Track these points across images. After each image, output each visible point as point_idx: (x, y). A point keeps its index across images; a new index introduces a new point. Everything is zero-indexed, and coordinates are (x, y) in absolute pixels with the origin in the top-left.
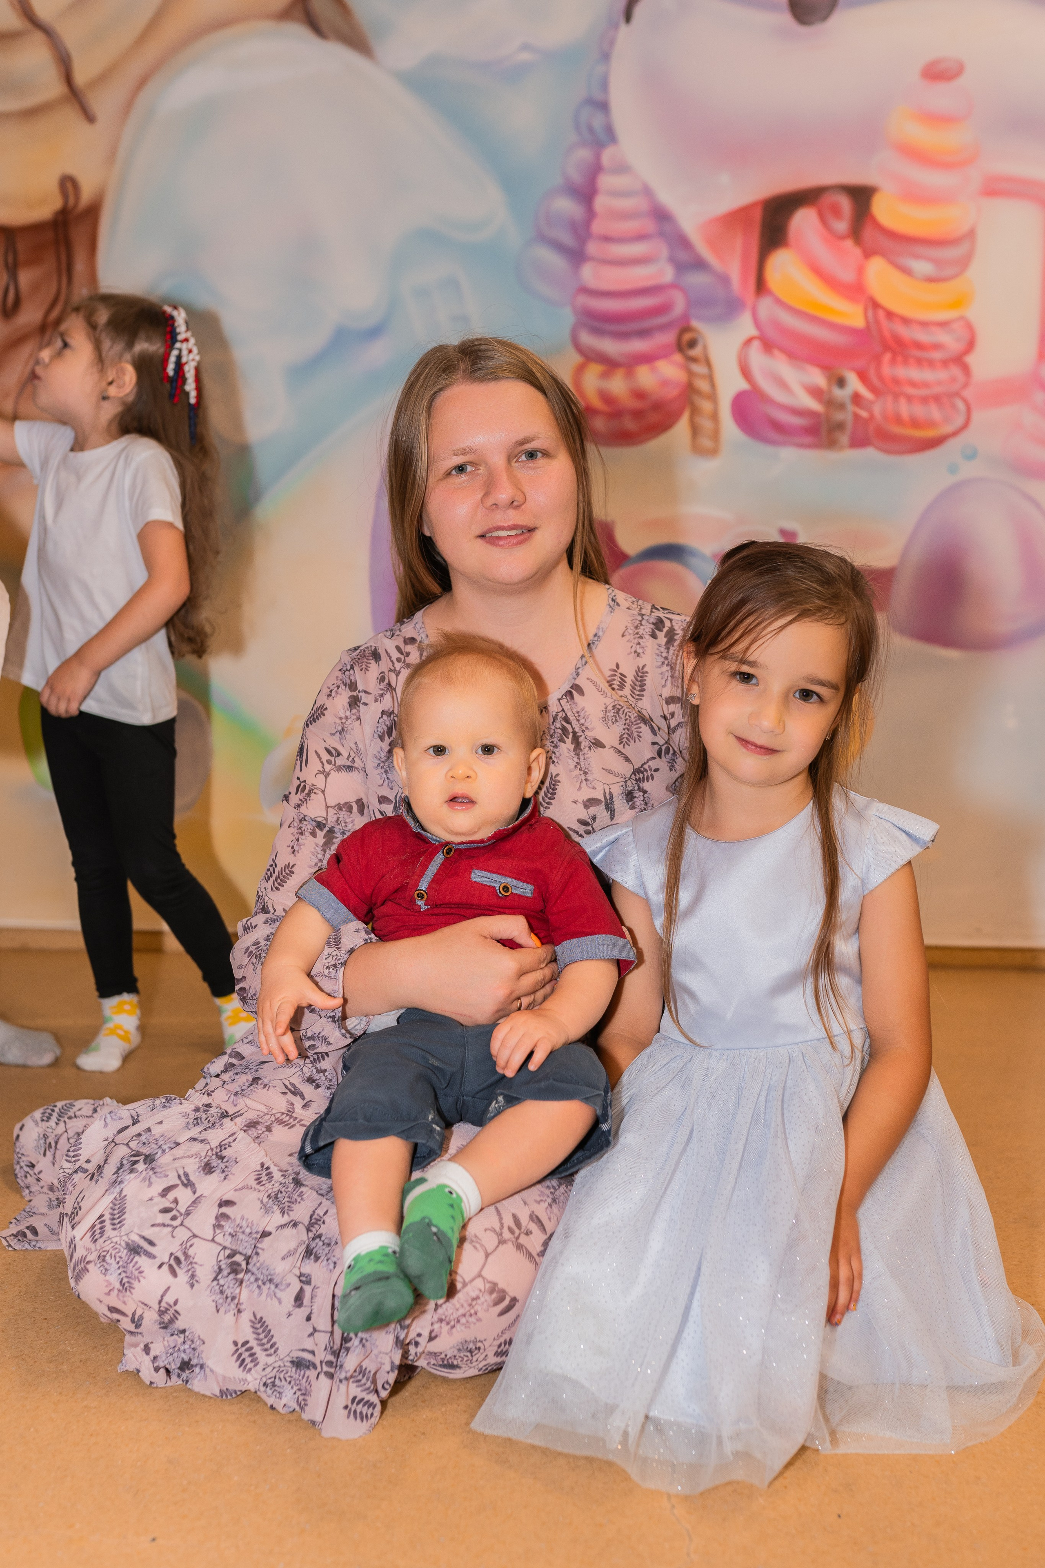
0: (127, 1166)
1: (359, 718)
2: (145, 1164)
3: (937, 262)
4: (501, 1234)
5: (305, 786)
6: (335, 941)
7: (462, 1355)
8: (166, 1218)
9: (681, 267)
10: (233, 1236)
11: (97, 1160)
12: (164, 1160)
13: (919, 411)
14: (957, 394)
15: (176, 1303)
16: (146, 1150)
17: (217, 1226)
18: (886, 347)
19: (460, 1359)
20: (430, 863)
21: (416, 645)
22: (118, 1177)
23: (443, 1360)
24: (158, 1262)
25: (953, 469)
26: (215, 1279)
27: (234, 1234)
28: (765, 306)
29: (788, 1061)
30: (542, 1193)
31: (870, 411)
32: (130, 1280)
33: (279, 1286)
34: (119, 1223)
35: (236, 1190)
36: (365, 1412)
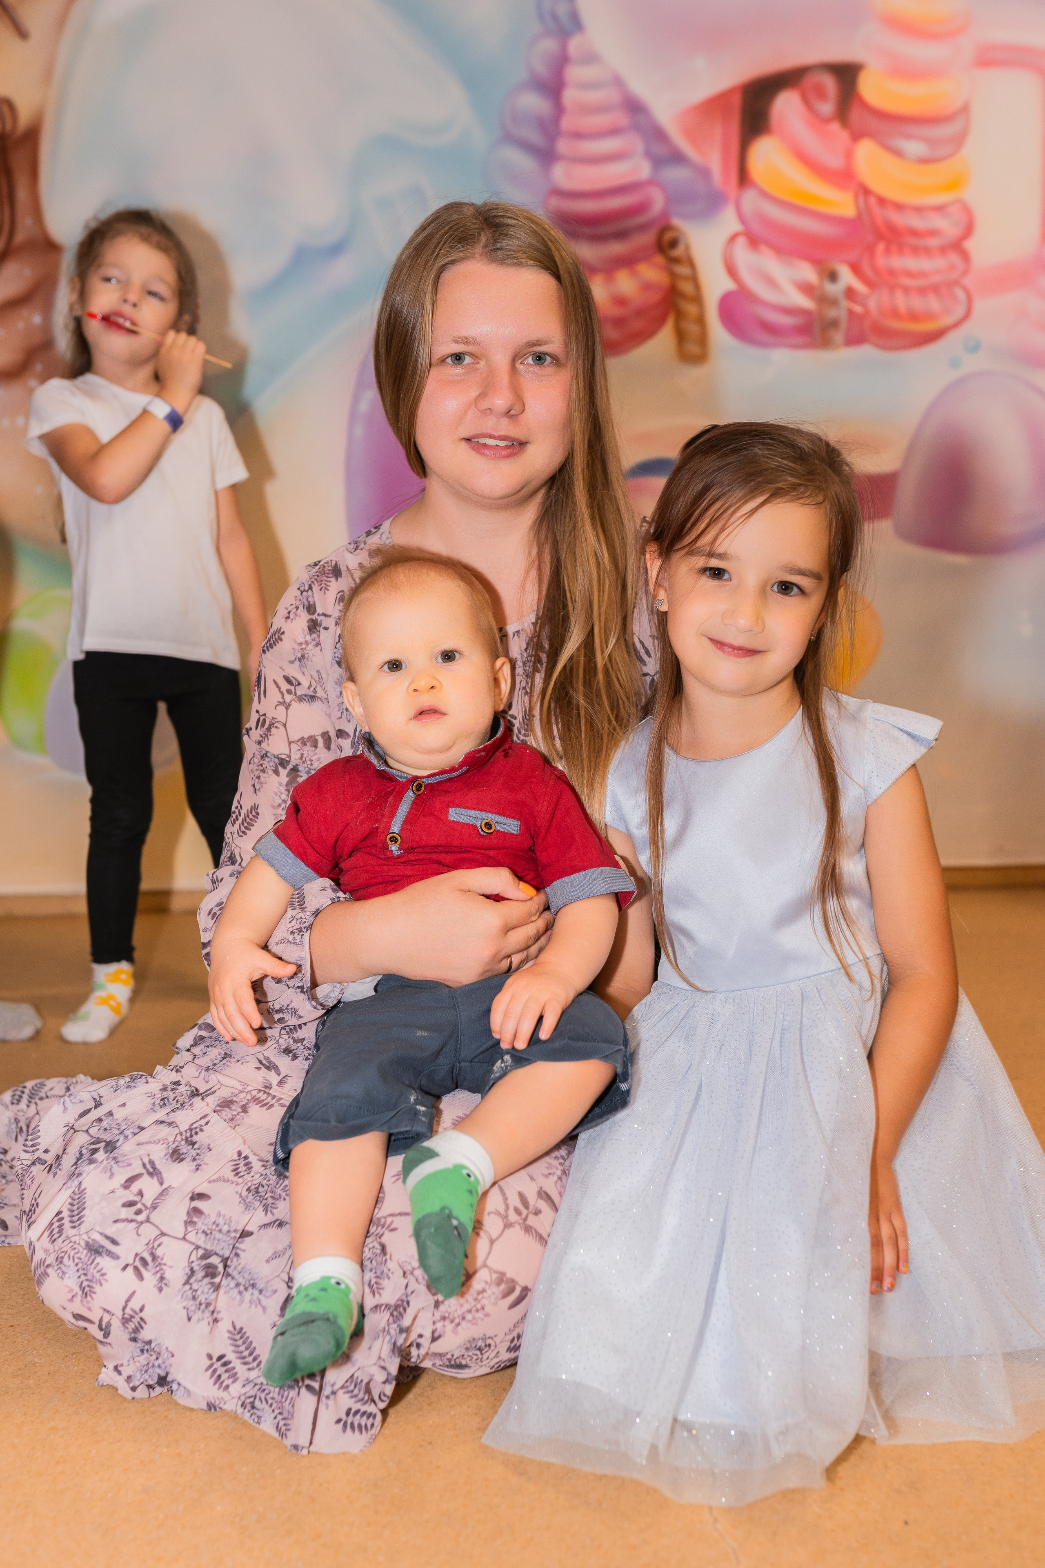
0: (86, 1155)
1: (318, 644)
2: (106, 1153)
3: (931, 142)
4: (506, 1217)
5: (264, 720)
6: (298, 901)
7: (470, 1354)
8: (130, 1213)
9: (657, 162)
10: (207, 1234)
11: (55, 1150)
12: (126, 1148)
13: (917, 303)
14: (956, 283)
15: (141, 1310)
16: (107, 1137)
17: (189, 1223)
18: (879, 236)
19: (469, 1358)
20: (400, 801)
22: (76, 1168)
23: (449, 1360)
24: (122, 1263)
25: (955, 363)
26: (187, 1282)
27: (209, 1232)
28: (750, 200)
29: (800, 998)
30: (550, 1166)
31: (864, 305)
32: (91, 1284)
33: (264, 1292)
34: (78, 1220)
35: (210, 1182)
36: (363, 1424)
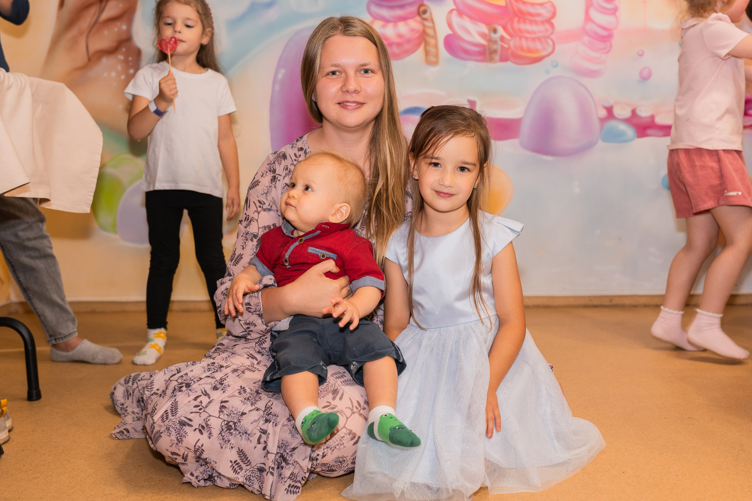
0: (177, 389)
1: (275, 187)
2: (186, 388)
4: (352, 410)
5: (248, 218)
8: (197, 409)
10: (228, 415)
11: (162, 389)
12: (194, 386)
13: (531, 45)
14: (548, 37)
15: (202, 446)
16: (186, 382)
17: (221, 411)
18: (516, 15)
19: (336, 466)
20: (291, 246)
21: (304, 151)
22: (173, 394)
23: (328, 467)
24: (194, 428)
25: (547, 72)
26: (220, 434)
31: (509, 45)
32: (181, 437)
33: (250, 435)
34: (175, 413)
35: (229, 397)
36: (295, 491)
